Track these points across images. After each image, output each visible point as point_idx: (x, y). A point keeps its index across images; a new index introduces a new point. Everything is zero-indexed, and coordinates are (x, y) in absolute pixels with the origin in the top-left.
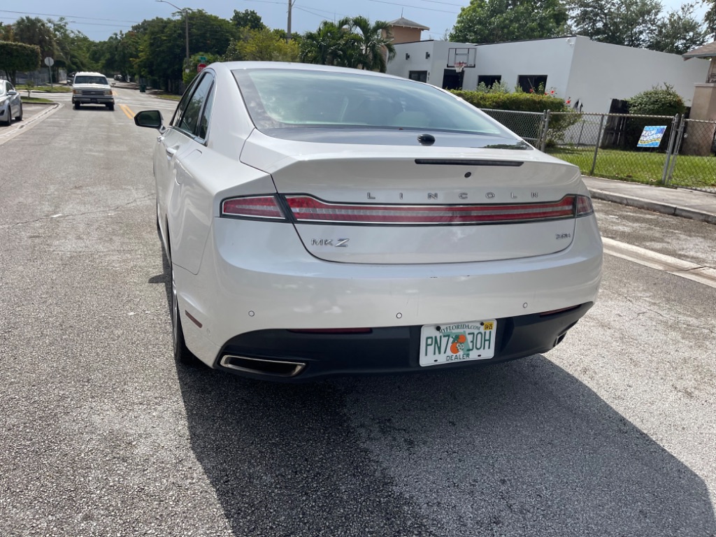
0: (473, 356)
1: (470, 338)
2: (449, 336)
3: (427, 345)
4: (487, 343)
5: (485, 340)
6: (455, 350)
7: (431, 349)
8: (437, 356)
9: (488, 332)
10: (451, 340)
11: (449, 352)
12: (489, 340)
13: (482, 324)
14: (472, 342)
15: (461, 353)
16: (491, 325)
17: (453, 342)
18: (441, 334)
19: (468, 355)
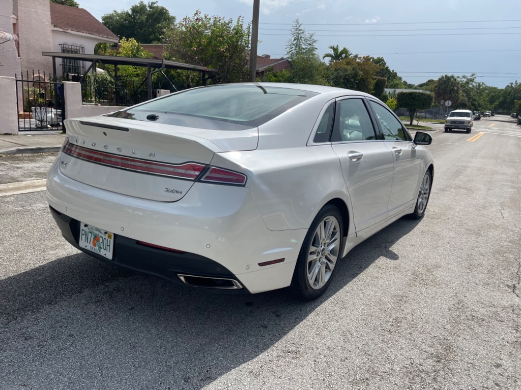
0: (102, 253)
1: (101, 239)
2: (91, 233)
3: (82, 234)
4: (108, 247)
5: (108, 245)
6: (95, 245)
7: (84, 237)
8: (86, 244)
9: (109, 240)
10: (93, 237)
11: (92, 244)
12: (109, 246)
13: (106, 233)
14: (102, 243)
15: (97, 248)
16: (111, 236)
17: (94, 239)
18: (88, 231)
19: (100, 251)
